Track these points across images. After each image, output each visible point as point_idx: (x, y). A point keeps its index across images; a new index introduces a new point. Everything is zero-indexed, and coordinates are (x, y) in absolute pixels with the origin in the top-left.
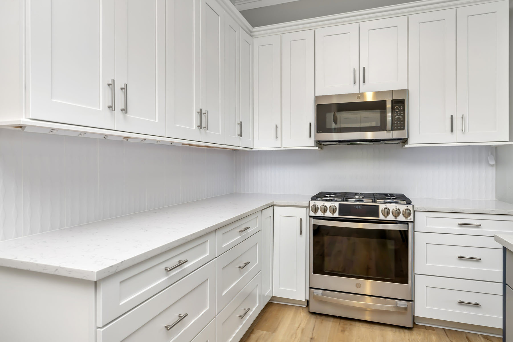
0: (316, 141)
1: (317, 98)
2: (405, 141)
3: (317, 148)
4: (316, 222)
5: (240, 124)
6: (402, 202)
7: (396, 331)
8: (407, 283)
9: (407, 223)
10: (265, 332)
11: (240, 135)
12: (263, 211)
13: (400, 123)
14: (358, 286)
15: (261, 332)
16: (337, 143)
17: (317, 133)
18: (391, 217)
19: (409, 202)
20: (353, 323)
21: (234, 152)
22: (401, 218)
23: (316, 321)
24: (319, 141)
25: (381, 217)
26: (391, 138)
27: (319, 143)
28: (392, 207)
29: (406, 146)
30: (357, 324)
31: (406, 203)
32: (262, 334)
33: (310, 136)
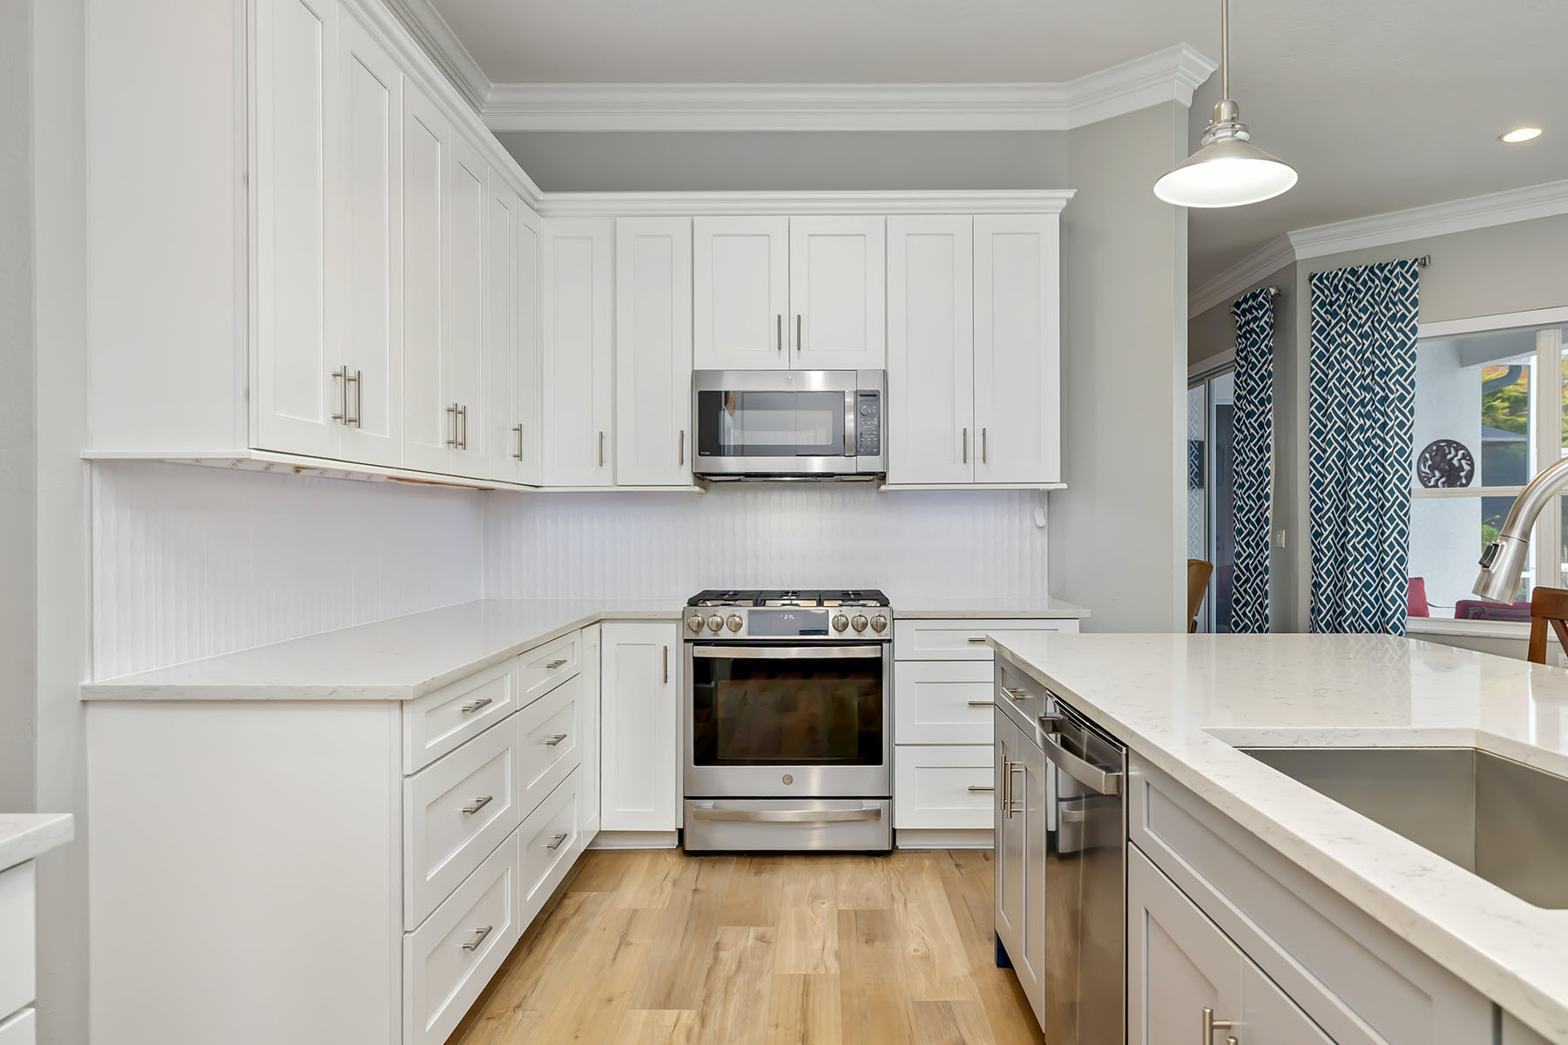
0: (694, 474)
1: (697, 376)
2: (882, 477)
3: (697, 489)
4: (699, 652)
5: (519, 429)
6: (874, 603)
7: (860, 863)
8: (879, 762)
9: (879, 642)
10: (593, 893)
11: (519, 456)
12: (584, 630)
13: (872, 441)
14: (788, 780)
15: (585, 894)
16: (742, 478)
17: (700, 455)
18: (850, 634)
19: (885, 603)
20: (778, 860)
21: (484, 495)
22: (869, 634)
23: (700, 868)
24: (702, 474)
25: (833, 634)
26: (854, 471)
27: (701, 478)
28: (851, 612)
29: (883, 488)
30: (786, 860)
31: (878, 605)
32: (587, 898)
33: (682, 462)
